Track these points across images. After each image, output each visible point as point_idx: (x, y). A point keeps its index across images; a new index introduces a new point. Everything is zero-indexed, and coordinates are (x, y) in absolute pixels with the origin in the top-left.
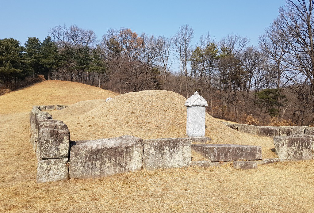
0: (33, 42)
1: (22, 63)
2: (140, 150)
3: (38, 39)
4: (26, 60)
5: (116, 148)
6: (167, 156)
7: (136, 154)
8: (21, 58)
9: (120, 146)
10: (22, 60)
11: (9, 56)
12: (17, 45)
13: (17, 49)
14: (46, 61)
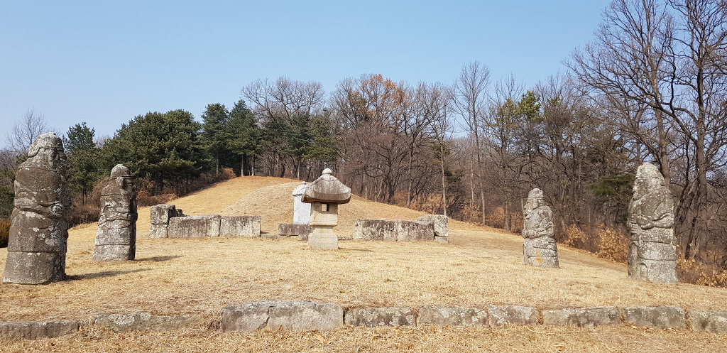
0: (215, 112)
1: (196, 150)
2: (218, 223)
3: (224, 106)
4: (202, 144)
5: (199, 220)
6: (239, 228)
7: (214, 225)
8: (194, 142)
9: (202, 219)
10: (197, 144)
11: (175, 140)
12: (188, 120)
13: (189, 127)
14: (236, 143)
